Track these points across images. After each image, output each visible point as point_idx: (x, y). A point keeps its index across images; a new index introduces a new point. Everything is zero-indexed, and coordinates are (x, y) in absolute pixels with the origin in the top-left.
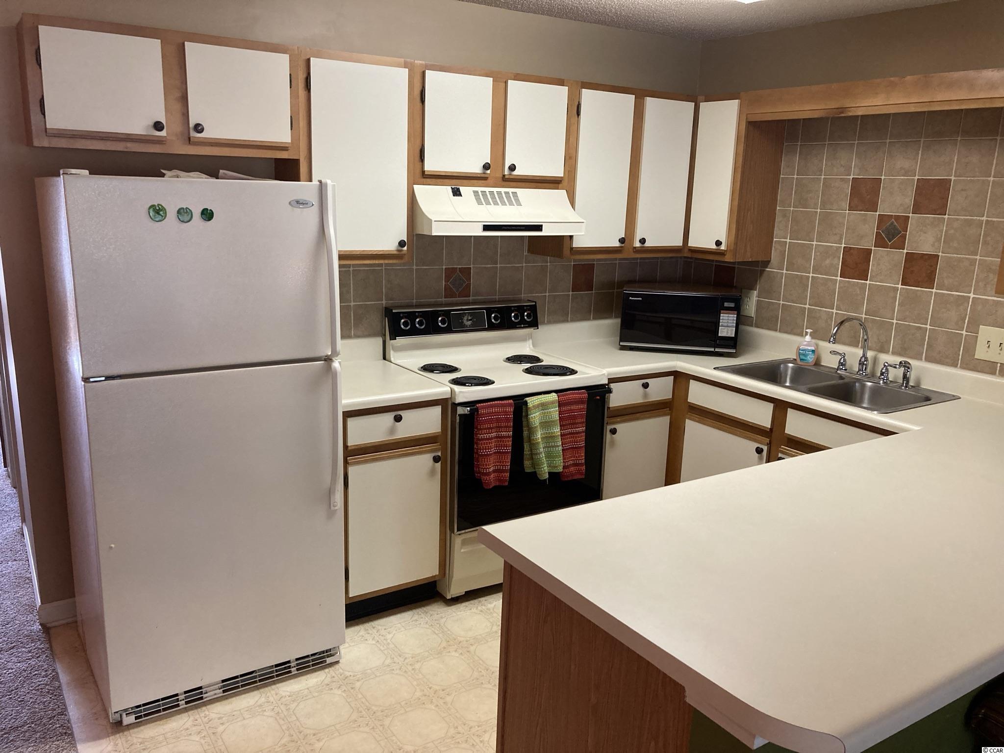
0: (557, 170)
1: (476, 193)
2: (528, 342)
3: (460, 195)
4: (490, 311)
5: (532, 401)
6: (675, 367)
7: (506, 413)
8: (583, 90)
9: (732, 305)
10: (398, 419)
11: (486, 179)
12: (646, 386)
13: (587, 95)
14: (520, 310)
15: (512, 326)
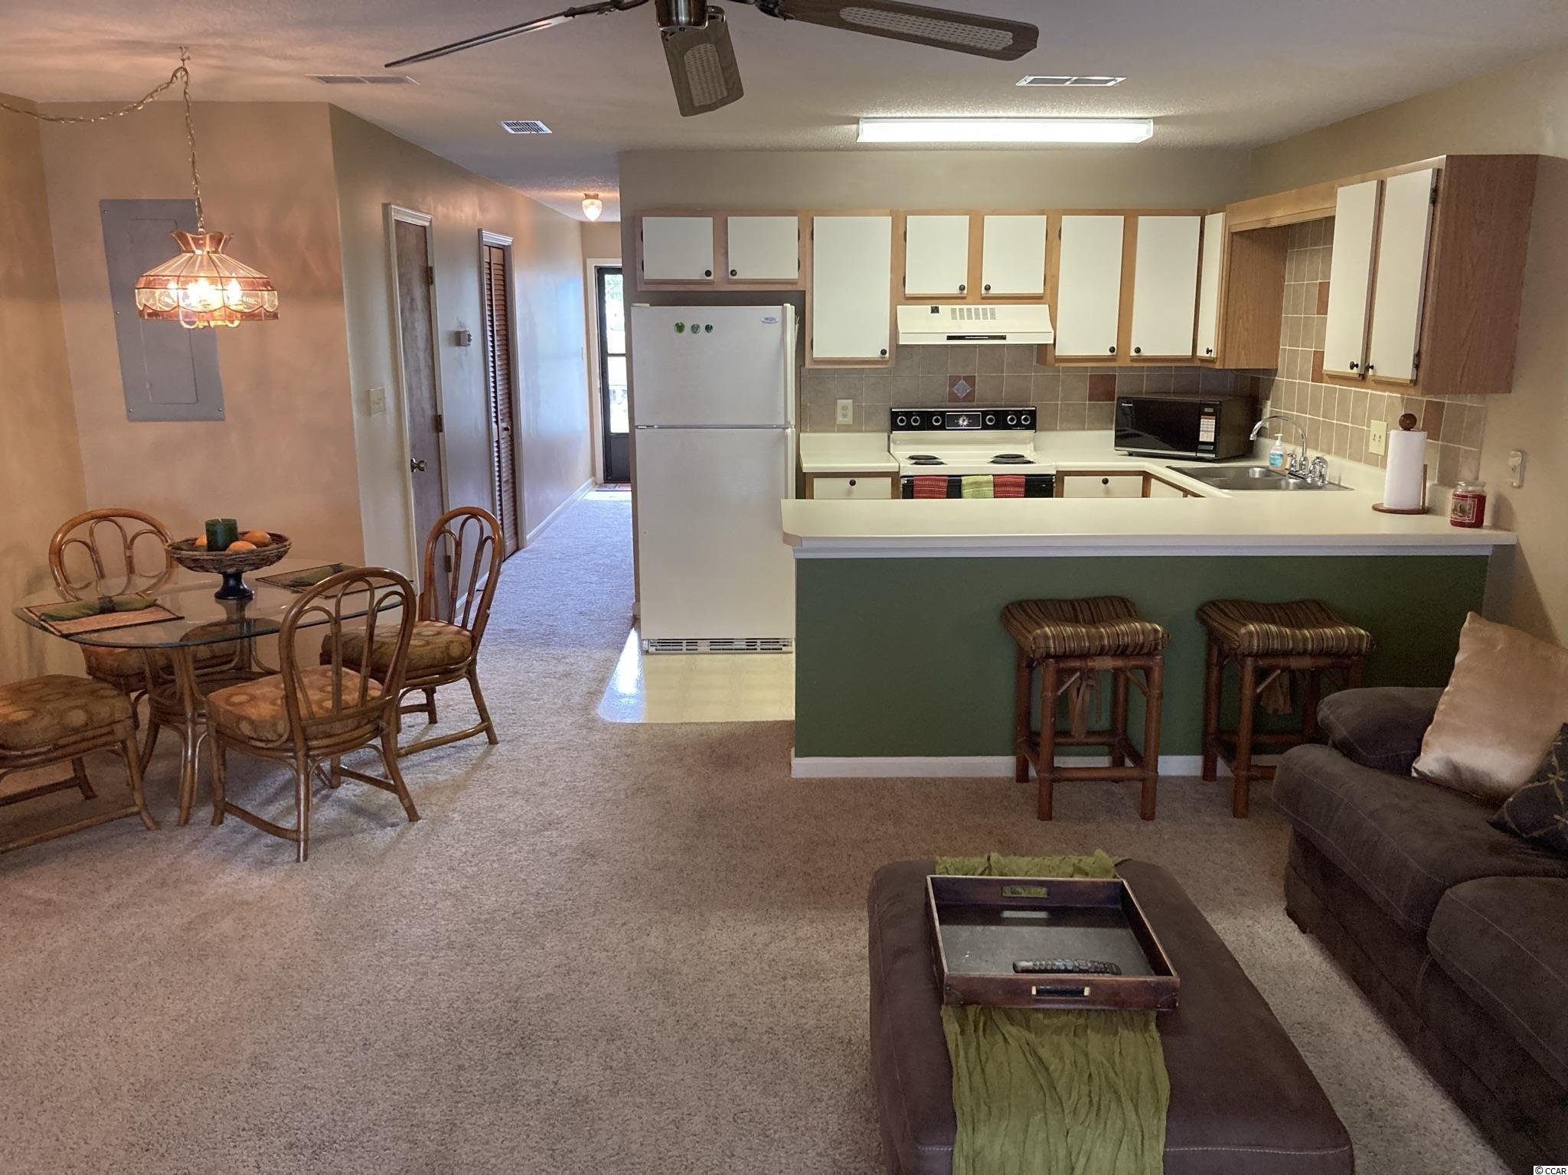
0: (1039, 289)
1: (953, 311)
2: (1028, 446)
3: (938, 311)
4: (985, 414)
5: (964, 480)
6: (1143, 467)
7: (940, 487)
8: (1064, 217)
9: (1211, 410)
10: (853, 483)
11: (964, 298)
12: (1105, 482)
13: (1066, 220)
14: (1018, 414)
15: (1009, 428)
